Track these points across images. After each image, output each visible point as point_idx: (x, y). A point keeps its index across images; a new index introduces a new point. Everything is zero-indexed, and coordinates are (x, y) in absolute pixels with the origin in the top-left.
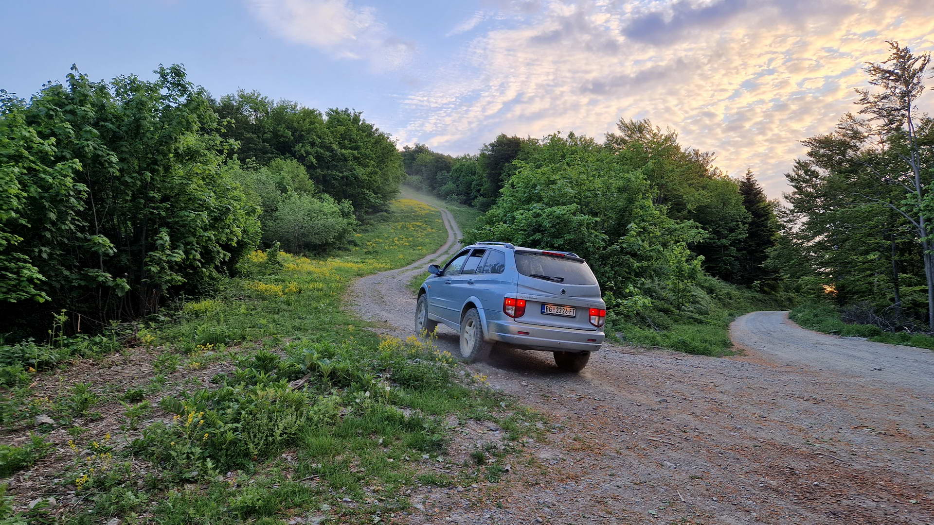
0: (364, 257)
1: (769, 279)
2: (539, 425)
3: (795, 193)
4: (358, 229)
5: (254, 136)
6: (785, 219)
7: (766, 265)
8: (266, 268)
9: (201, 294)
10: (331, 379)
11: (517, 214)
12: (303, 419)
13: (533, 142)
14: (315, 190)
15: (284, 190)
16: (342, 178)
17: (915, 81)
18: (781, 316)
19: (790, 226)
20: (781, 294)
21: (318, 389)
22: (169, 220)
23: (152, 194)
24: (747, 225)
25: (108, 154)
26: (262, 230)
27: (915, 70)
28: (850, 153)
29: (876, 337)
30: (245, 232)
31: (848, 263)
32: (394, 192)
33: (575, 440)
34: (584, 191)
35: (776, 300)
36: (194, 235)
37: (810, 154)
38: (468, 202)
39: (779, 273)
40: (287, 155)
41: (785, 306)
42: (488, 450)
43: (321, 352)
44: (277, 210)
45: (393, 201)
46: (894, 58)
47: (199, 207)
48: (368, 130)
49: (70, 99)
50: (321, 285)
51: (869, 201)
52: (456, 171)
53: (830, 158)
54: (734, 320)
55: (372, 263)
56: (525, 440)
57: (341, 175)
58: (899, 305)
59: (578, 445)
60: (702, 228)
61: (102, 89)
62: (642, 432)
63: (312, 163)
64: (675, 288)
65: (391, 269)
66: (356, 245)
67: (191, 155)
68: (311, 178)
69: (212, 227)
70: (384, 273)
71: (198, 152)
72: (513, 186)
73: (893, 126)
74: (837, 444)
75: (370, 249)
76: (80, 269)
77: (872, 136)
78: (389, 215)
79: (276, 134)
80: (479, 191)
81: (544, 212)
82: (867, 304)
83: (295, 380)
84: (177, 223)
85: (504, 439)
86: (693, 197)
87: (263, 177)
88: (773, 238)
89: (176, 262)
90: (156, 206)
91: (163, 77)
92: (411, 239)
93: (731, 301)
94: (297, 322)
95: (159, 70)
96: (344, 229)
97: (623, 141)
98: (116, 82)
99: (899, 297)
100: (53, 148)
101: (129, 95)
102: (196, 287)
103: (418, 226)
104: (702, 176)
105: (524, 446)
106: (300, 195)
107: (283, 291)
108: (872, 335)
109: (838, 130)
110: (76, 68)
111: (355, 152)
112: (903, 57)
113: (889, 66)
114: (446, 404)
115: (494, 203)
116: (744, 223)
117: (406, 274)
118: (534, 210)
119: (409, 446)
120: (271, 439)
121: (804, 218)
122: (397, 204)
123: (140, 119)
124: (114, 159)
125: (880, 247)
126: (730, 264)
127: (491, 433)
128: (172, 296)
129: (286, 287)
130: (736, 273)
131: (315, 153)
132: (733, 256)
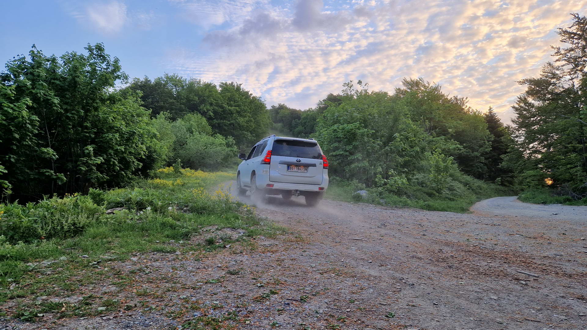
1: (508, 177)
3: (518, 118)
5: (174, 101)
6: (513, 136)
7: (502, 166)
10: (139, 206)
14: (212, 132)
15: (192, 132)
19: (517, 140)
20: (517, 187)
23: (85, 124)
24: (491, 142)
31: (555, 161)
32: (264, 133)
34: (367, 115)
35: (512, 190)
36: (112, 149)
37: (527, 92)
40: (195, 112)
44: (186, 144)
46: (577, 24)
47: (115, 132)
48: (245, 94)
51: (566, 118)
52: (304, 119)
54: (480, 201)
57: (229, 123)
60: (459, 144)
61: (53, 60)
63: (210, 115)
64: (435, 179)
68: (210, 125)
73: (578, 68)
77: (565, 76)
79: (188, 100)
81: (339, 129)
82: (568, 186)
83: (115, 208)
86: (452, 126)
87: (177, 124)
88: (509, 150)
90: (88, 131)
91: (91, 52)
93: (480, 191)
95: (87, 47)
96: (228, 154)
97: (406, 92)
98: (63, 57)
100: (13, 92)
104: (460, 113)
106: (200, 134)
109: (542, 74)
110: (35, 47)
111: (237, 108)
112: (582, 23)
113: (574, 30)
116: (488, 141)
123: (75, 77)
124: (58, 101)
125: (576, 149)
126: (481, 168)
130: (485, 174)
131: (213, 110)
132: (482, 163)
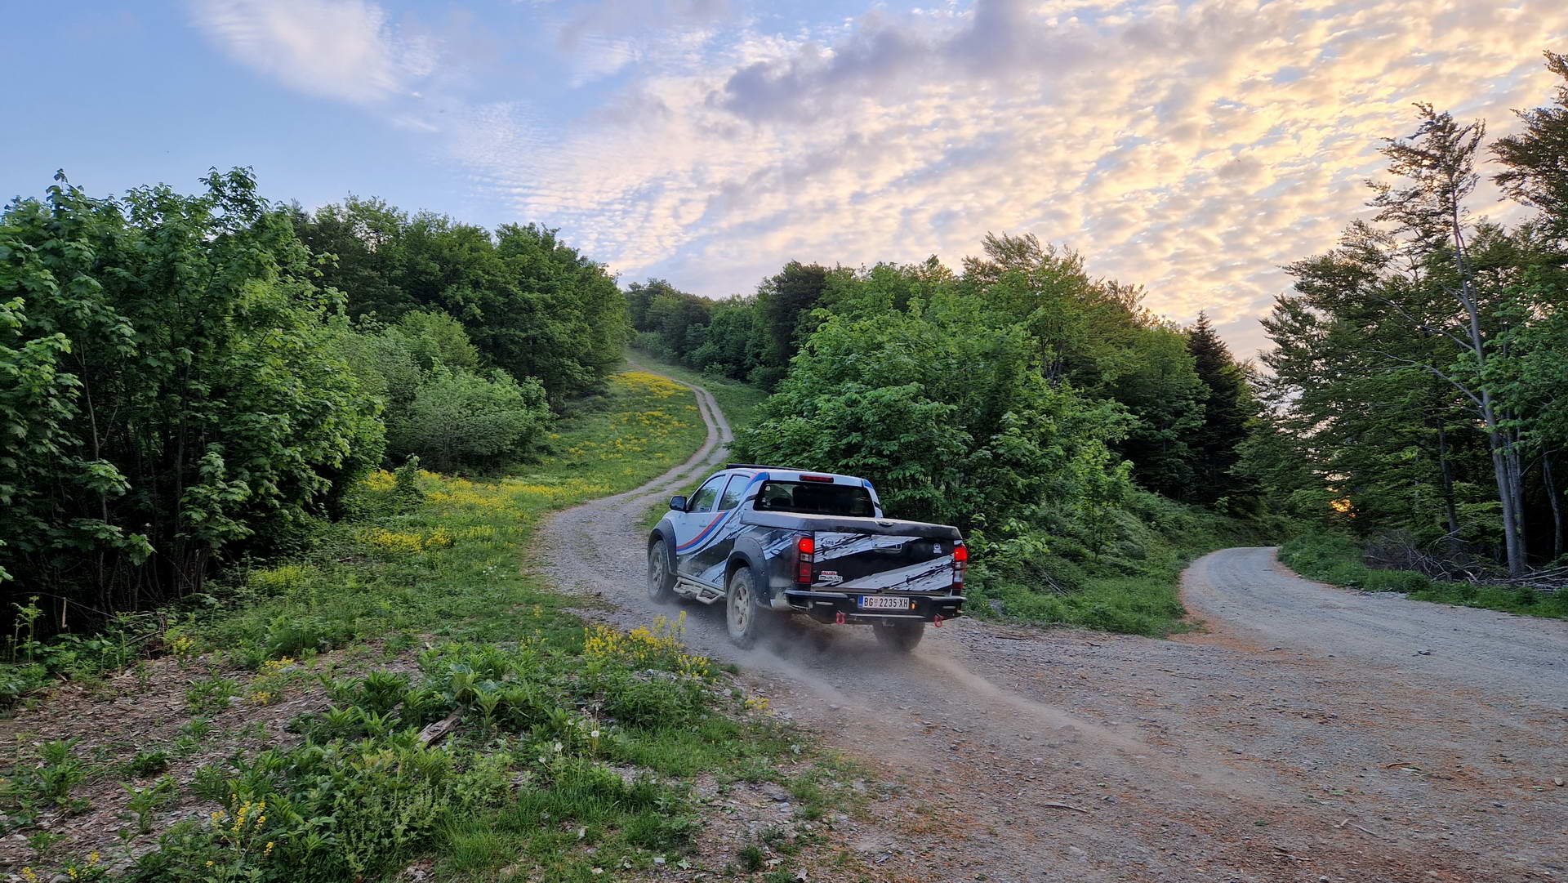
0: (563, 474)
1: (1244, 493)
2: (859, 786)
3: (1277, 352)
4: (554, 425)
5: (374, 274)
6: (1264, 395)
7: (1236, 472)
8: (394, 502)
9: (278, 552)
10: (498, 719)
11: (821, 401)
12: (445, 801)
13: (844, 274)
14: (480, 362)
15: (426, 364)
16: (526, 339)
17: (1463, 166)
18: (1263, 556)
19: (1273, 406)
20: (1265, 518)
21: (473, 738)
22: (224, 430)
23: (194, 385)
24: (1203, 405)
25: (118, 321)
26: (386, 436)
27: (1462, 150)
28: (1364, 285)
29: (1420, 592)
30: (356, 442)
31: (1370, 466)
32: (615, 361)
33: (918, 812)
34: (929, 359)
35: (1257, 529)
36: (267, 453)
37: (1300, 287)
38: (739, 373)
39: (1259, 484)
40: (432, 304)
41: (1271, 538)
42: (768, 841)
43: (480, 668)
44: (413, 398)
45: (614, 376)
46: (1428, 130)
47: (275, 406)
48: (568, 259)
49: (54, 230)
50: (489, 531)
51: (1399, 363)
52: (720, 322)
53: (1332, 294)
54: (1188, 566)
55: (578, 484)
56: (832, 816)
57: (524, 335)
58: (1457, 536)
59: (923, 822)
60: (1128, 411)
61: (110, 211)
62: (1034, 790)
63: (474, 315)
64: (1088, 515)
65: (611, 494)
66: (551, 453)
67: (263, 317)
68: (472, 342)
69: (299, 437)
70: (597, 501)
71: (275, 312)
72: (812, 351)
73: (1430, 240)
74: (1358, 800)
75: (576, 460)
76: (67, 518)
77: (1399, 258)
78: (606, 400)
79: (412, 269)
80: (757, 355)
81: (865, 397)
82: (1404, 536)
83: (434, 723)
84: (237, 434)
85: (797, 817)
86: (1112, 361)
87: (389, 344)
88: (1246, 424)
89: (235, 501)
90: (201, 405)
91: (217, 190)
92: (644, 440)
93: (1181, 533)
94: (445, 603)
95: (209, 177)
96: (529, 428)
97: (994, 271)
98: (133, 198)
99: (1456, 522)
100: (20, 315)
101: (156, 218)
102: (271, 541)
103: (657, 418)
104: (1126, 325)
105: (831, 829)
106: (454, 371)
107: (423, 544)
108: (1416, 588)
109: (1342, 248)
110: (63, 177)
111: (548, 296)
112: (1442, 129)
113: (1421, 143)
114: (697, 755)
115: (784, 375)
116: (1198, 402)
117: (636, 502)
118: (848, 395)
119: (633, 841)
120: (386, 842)
121: (1295, 393)
122: (620, 381)
123: (174, 261)
124: (128, 330)
125: (1420, 438)
126: (1178, 469)
127: (774, 805)
128: (227, 559)
129: (429, 535)
130: (1188, 485)
131: (480, 299)
132: (1182, 457)
